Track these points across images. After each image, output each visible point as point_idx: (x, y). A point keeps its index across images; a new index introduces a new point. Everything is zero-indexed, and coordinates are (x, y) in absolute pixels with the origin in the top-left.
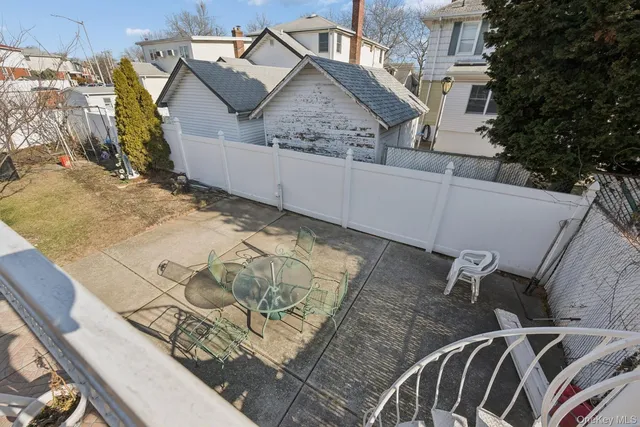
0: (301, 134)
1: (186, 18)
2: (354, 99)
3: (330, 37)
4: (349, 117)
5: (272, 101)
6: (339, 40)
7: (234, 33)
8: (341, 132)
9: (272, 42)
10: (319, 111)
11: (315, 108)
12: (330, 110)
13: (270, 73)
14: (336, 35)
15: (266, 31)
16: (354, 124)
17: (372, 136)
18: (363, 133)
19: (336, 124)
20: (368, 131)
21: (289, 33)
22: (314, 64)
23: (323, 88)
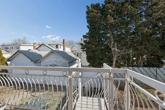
0: (51, 65)
1: (19, 40)
2: (62, 57)
3: (58, 46)
4: (62, 61)
5: (43, 58)
6: (60, 46)
7: (34, 44)
8: (60, 64)
9: (44, 46)
10: (55, 60)
11: (54, 59)
12: (57, 60)
13: (43, 53)
14: (60, 45)
15: (43, 44)
16: (63, 62)
17: (67, 64)
18: (65, 64)
19: (59, 62)
20: (66, 63)
21: (49, 45)
22: (54, 51)
23: (56, 56)
